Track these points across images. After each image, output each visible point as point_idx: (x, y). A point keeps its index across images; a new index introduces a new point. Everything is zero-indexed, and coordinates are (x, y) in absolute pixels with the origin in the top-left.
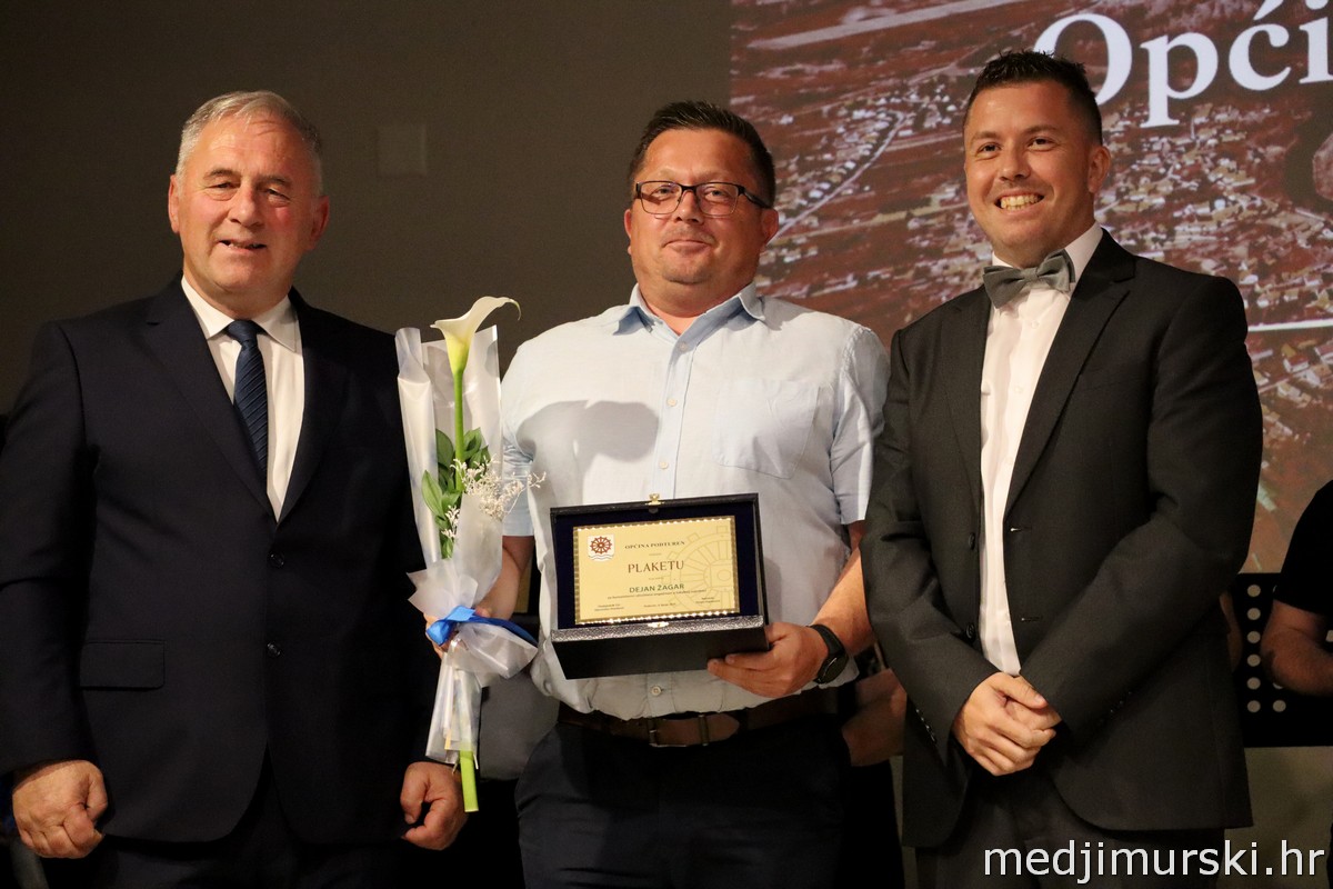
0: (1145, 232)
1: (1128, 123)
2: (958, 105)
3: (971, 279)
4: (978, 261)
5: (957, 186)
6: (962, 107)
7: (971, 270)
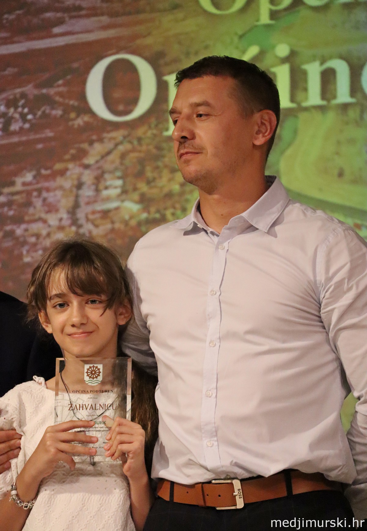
0: (166, 209)
1: (155, 131)
2: (35, 115)
3: (44, 238)
4: (49, 226)
5: (34, 173)
6: (38, 116)
7: (44, 232)
